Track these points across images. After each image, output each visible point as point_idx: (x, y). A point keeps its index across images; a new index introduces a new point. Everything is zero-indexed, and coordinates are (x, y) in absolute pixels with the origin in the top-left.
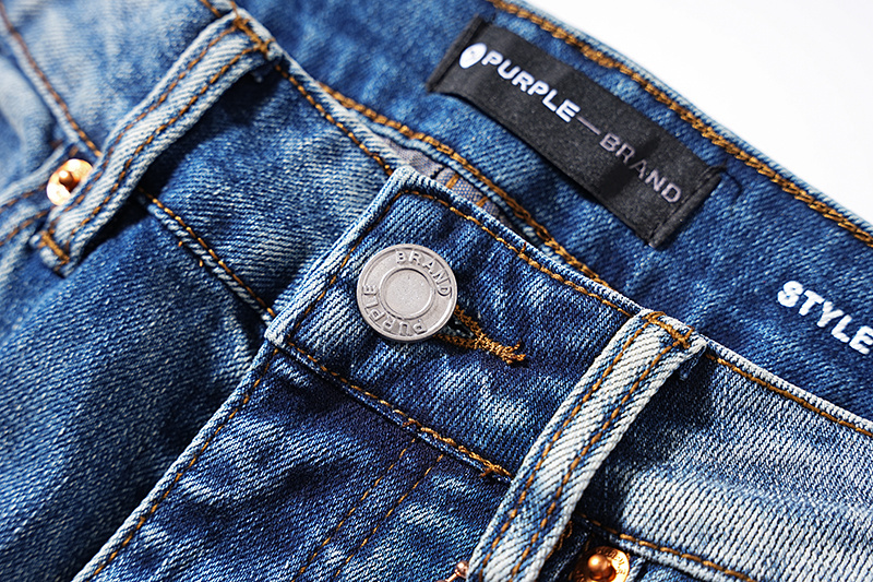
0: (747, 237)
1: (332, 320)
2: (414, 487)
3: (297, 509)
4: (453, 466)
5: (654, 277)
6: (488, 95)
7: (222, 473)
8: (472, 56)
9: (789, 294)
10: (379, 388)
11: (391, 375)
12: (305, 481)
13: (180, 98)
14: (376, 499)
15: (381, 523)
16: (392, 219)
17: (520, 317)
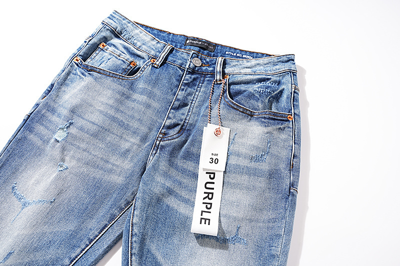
0: (221, 49)
1: (192, 65)
2: (205, 77)
3: (195, 82)
4: (207, 75)
5: (214, 55)
6: (192, 44)
7: (187, 80)
8: (188, 42)
9: (227, 53)
10: (197, 71)
11: (198, 69)
12: (194, 79)
13: (166, 51)
14: (202, 79)
15: (204, 81)
16: (193, 56)
17: (208, 62)
